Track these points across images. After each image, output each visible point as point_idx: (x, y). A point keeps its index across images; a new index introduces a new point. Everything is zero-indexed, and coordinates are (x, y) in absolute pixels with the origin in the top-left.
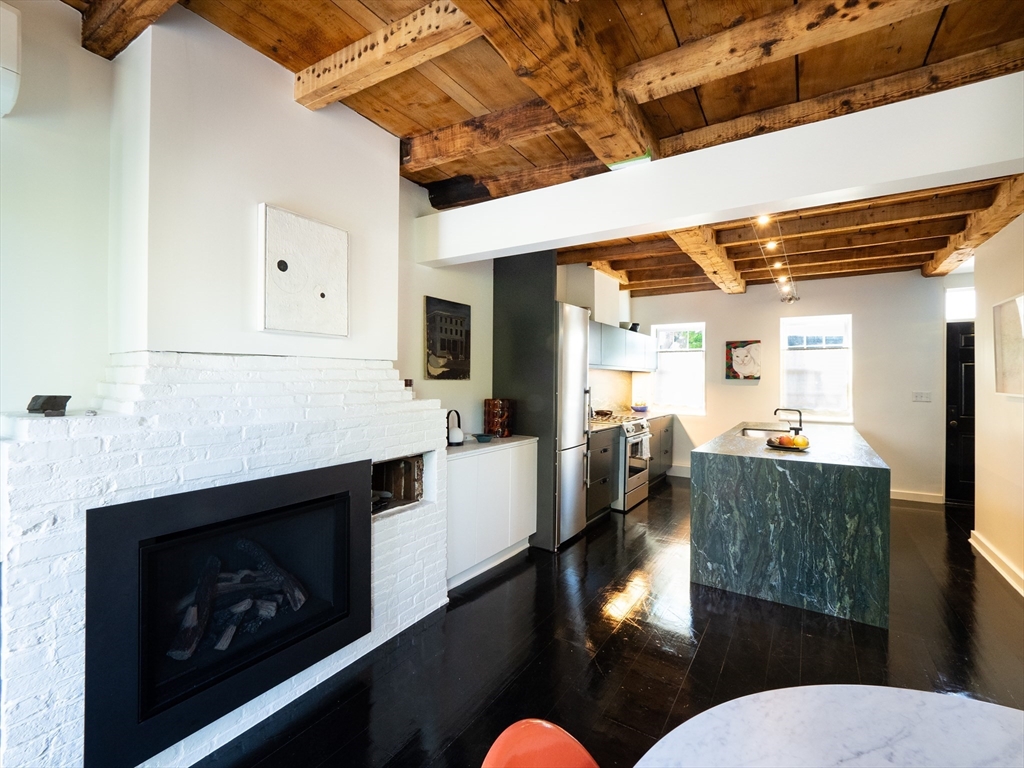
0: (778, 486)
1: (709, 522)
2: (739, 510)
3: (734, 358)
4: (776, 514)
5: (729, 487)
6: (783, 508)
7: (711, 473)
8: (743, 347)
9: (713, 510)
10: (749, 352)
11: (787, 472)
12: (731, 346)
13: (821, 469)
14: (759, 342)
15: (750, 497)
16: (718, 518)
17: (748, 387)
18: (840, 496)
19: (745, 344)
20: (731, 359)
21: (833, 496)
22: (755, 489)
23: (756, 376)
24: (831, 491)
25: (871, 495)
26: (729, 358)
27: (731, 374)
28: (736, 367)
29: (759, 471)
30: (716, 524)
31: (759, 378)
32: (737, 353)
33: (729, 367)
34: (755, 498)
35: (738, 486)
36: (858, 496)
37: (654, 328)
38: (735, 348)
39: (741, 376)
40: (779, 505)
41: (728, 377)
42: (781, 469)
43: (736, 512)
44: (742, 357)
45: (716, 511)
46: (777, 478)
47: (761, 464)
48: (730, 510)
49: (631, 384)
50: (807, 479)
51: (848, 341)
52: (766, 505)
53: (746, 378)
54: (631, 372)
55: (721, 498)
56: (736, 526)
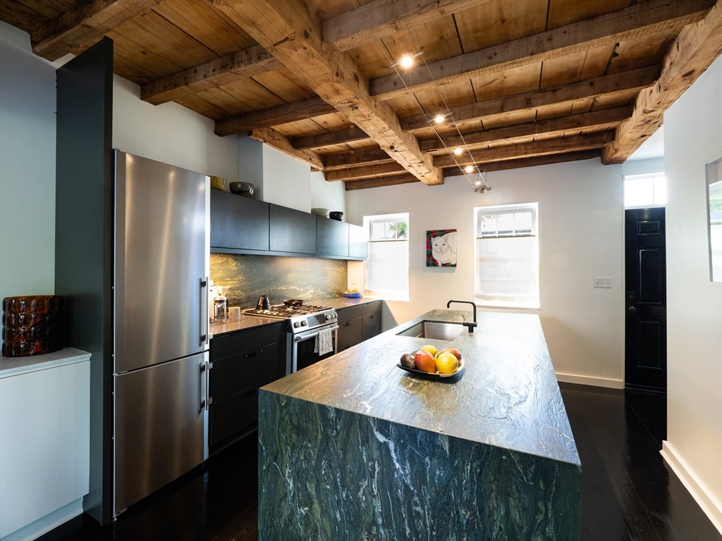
0: (377, 469)
1: (281, 515)
2: (320, 502)
3: (433, 246)
4: (374, 523)
5: (308, 459)
6: (385, 514)
7: (284, 431)
8: (441, 236)
9: (286, 496)
10: (446, 241)
11: (392, 446)
12: (431, 235)
13: (447, 447)
14: (455, 230)
15: (336, 483)
16: (293, 513)
17: (446, 274)
18: (482, 510)
19: (443, 233)
20: (431, 247)
21: (469, 506)
22: (343, 468)
23: (453, 263)
24: (465, 495)
25: (540, 518)
26: (429, 246)
27: (431, 262)
28: (435, 256)
29: (348, 435)
30: (290, 520)
31: (455, 266)
32: (437, 241)
33: (429, 255)
34: (343, 486)
35: (319, 459)
36: (516, 515)
37: (366, 219)
38: (434, 237)
39: (440, 264)
40: (378, 504)
41: (428, 265)
42: (381, 438)
43: (316, 506)
44: (440, 245)
45: (289, 498)
46: (376, 454)
47: (351, 423)
48: (308, 501)
49: (346, 272)
50: (423, 465)
51: (535, 231)
52: (358, 501)
53: (444, 265)
54: (346, 261)
55: (298, 476)
56: (316, 531)
